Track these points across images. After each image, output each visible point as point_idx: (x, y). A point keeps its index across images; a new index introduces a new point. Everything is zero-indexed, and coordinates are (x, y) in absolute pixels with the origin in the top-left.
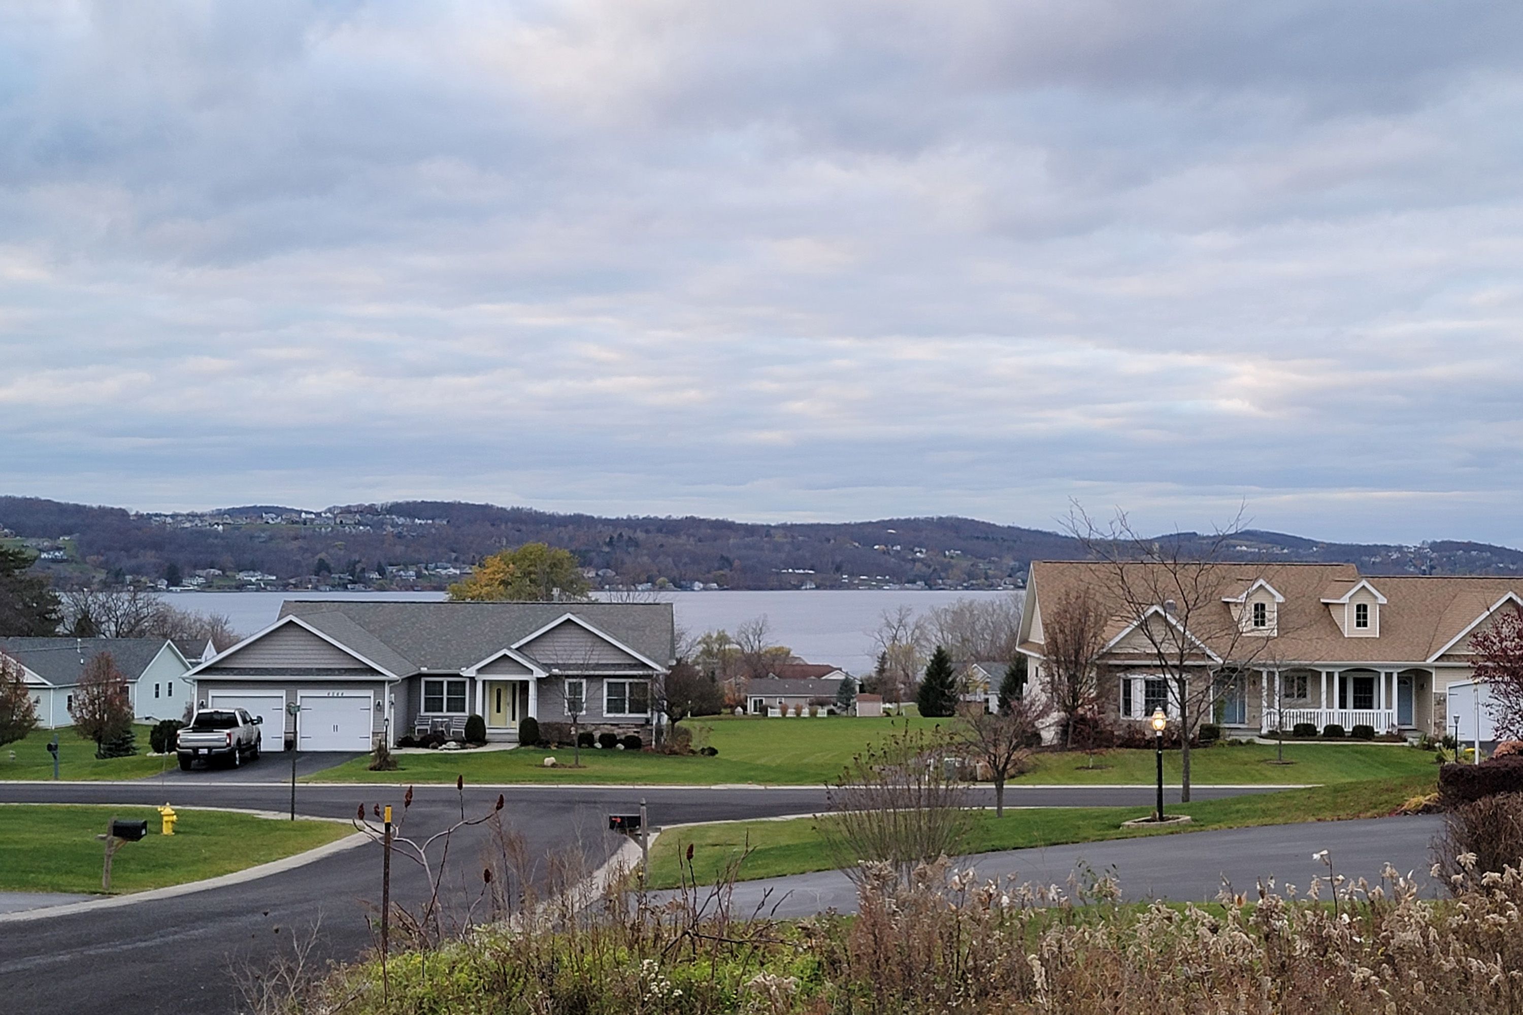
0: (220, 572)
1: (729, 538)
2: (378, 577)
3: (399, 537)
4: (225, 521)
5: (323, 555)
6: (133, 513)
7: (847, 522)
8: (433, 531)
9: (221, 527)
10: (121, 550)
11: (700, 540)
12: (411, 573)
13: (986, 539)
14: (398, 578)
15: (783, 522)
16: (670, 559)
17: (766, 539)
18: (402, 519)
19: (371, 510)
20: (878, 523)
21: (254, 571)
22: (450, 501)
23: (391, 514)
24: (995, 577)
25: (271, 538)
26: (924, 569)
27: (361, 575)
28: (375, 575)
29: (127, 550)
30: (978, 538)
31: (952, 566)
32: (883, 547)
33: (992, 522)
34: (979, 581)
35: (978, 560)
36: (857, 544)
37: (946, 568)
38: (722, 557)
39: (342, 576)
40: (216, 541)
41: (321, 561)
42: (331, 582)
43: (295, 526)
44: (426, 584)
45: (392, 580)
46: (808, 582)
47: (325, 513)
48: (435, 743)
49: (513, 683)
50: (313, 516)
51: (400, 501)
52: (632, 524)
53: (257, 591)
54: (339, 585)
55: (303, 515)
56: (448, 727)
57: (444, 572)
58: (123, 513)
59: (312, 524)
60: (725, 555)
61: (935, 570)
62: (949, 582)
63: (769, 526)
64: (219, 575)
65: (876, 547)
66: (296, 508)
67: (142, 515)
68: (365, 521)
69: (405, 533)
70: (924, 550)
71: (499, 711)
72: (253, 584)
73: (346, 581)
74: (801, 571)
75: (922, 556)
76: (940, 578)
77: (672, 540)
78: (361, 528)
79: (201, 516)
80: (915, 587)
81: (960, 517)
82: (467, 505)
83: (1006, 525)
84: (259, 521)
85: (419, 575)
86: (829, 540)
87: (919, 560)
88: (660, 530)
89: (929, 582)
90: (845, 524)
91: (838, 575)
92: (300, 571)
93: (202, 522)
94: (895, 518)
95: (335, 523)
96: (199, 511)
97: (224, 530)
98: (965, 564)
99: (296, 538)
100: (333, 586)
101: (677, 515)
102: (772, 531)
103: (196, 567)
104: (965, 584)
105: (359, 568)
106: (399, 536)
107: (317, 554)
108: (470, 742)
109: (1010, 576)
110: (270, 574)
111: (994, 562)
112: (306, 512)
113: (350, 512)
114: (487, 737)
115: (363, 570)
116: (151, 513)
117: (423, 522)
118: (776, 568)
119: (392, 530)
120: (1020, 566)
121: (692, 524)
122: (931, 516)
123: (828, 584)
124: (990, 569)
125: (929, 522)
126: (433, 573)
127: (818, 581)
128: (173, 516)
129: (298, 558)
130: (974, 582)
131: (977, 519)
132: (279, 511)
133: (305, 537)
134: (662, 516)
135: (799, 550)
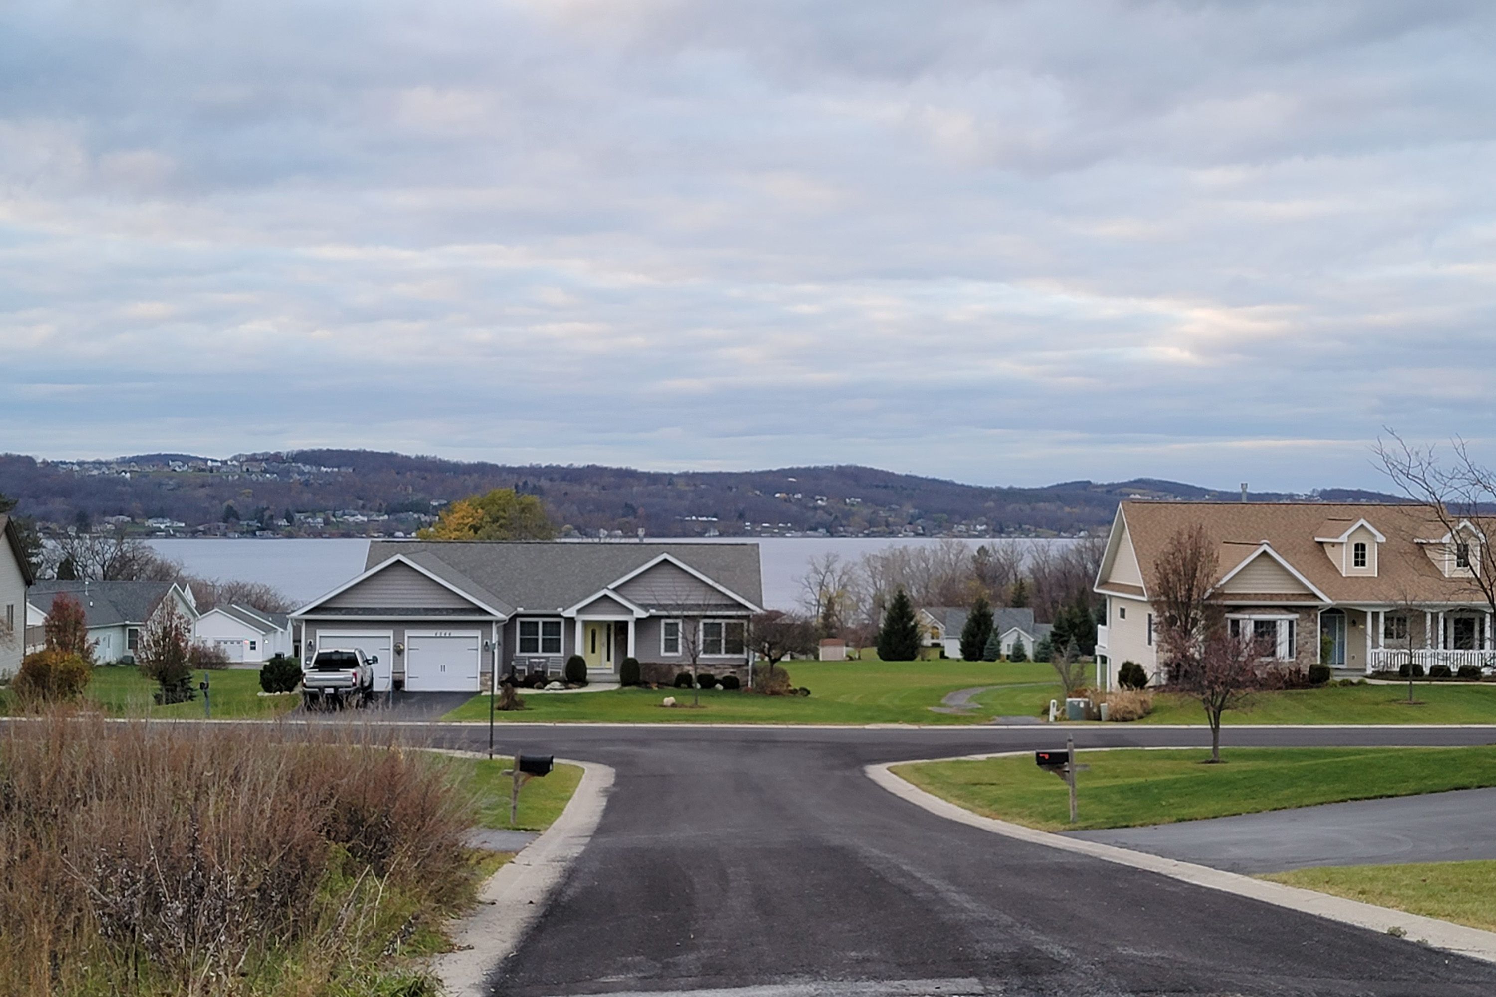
0: (129, 519)
1: (632, 487)
2: (286, 524)
3: (306, 485)
4: (132, 468)
5: (231, 502)
6: (40, 460)
7: (748, 470)
8: (340, 479)
9: (128, 475)
10: (30, 497)
11: (604, 488)
12: (320, 520)
13: (886, 487)
14: (306, 525)
15: (685, 470)
16: (575, 507)
17: (669, 487)
18: (308, 466)
19: (277, 457)
20: (779, 471)
21: (163, 517)
22: (355, 449)
23: (296, 462)
24: (895, 524)
25: (179, 486)
26: (826, 517)
27: (269, 522)
28: (284, 523)
29: (36, 498)
30: (877, 486)
31: (853, 514)
32: (784, 495)
33: (890, 471)
34: (879, 529)
35: (879, 508)
36: (758, 492)
37: (847, 515)
38: (626, 505)
39: (251, 523)
40: (124, 489)
41: (230, 508)
42: (239, 529)
43: (202, 473)
44: (334, 532)
45: (300, 528)
46: (712, 530)
47: (231, 461)
48: (539, 684)
49: (608, 624)
50: (220, 464)
51: (305, 449)
52: (535, 471)
53: (166, 537)
54: (248, 532)
55: (210, 463)
56: (545, 666)
57: (351, 519)
58: (30, 460)
59: (218, 471)
60: (629, 503)
61: (836, 517)
62: (851, 529)
63: (671, 474)
64: (128, 522)
65: (778, 495)
66: (201, 456)
67: (48, 463)
68: (271, 469)
69: (312, 481)
70: (825, 498)
71: (593, 651)
72: (162, 531)
73: (255, 528)
74: (704, 519)
75: (824, 504)
76: (841, 526)
77: (577, 488)
78: (268, 475)
79: (107, 464)
80: (817, 534)
81: (859, 465)
82: (372, 453)
83: (904, 473)
84: (166, 469)
85: (327, 522)
86: (730, 488)
87: (821, 507)
88: (563, 479)
89: (830, 530)
90: (746, 473)
91: (740, 523)
92: (208, 517)
93: (109, 469)
94: (795, 466)
95: (242, 471)
96: (103, 459)
97: (131, 477)
98: (866, 512)
99: (203, 486)
100: (242, 533)
101: (579, 463)
102: (675, 479)
103: (105, 513)
104: (866, 532)
105: (267, 514)
106: (306, 483)
107: (225, 501)
108: (572, 682)
109: (910, 524)
110: (179, 521)
111: (894, 510)
112: (213, 460)
113: (257, 460)
114: (588, 678)
115: (271, 518)
116: (55, 460)
117: (329, 470)
118: (680, 515)
119: (298, 477)
120: (919, 513)
121: (593, 473)
122: (830, 465)
123: (731, 531)
124: (890, 516)
125: (828, 470)
126: (341, 520)
127: (721, 529)
128: (80, 464)
129: (207, 505)
130: (875, 529)
131: (876, 467)
132: (185, 459)
133: (211, 485)
134: (564, 464)
135: (702, 497)
